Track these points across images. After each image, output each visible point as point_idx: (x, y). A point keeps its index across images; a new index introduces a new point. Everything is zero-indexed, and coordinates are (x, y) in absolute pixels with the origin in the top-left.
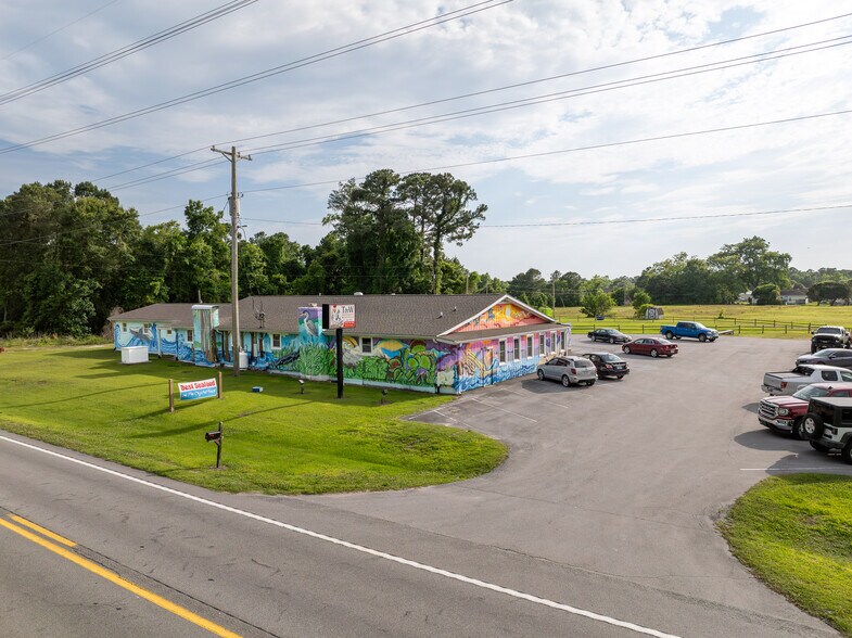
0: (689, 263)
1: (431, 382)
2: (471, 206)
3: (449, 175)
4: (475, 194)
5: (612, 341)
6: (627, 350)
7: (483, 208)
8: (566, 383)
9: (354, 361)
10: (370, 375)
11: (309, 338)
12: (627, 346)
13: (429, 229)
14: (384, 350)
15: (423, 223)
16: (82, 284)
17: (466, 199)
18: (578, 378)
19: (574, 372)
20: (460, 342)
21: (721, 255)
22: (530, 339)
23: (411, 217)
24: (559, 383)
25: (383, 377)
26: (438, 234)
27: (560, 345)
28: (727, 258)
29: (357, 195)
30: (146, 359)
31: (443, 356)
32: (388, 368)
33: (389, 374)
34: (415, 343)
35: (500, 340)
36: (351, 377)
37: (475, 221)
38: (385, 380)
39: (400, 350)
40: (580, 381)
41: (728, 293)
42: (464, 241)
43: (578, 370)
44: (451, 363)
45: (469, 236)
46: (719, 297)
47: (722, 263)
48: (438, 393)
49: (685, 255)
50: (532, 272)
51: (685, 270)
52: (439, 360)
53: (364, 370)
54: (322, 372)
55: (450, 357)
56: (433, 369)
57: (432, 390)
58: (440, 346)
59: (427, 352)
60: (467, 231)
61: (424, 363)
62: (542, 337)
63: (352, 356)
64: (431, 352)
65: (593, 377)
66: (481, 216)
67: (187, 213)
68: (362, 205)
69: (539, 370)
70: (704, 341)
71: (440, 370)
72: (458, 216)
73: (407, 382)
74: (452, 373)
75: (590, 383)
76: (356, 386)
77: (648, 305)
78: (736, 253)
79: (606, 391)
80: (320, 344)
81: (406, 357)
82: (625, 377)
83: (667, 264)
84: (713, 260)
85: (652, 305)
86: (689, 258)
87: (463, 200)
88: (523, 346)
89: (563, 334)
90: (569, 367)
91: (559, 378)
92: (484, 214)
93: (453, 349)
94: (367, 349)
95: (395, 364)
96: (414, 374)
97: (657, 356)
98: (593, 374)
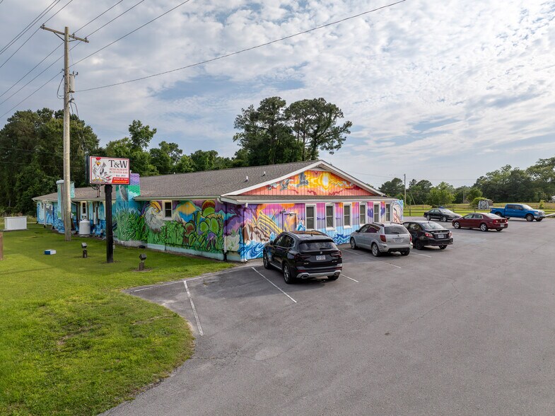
0: (512, 172)
1: (219, 248)
2: (339, 122)
3: (322, 99)
4: (342, 114)
5: (445, 219)
6: (457, 225)
7: (349, 124)
8: (375, 252)
9: (159, 227)
10: (169, 241)
11: (122, 205)
12: (456, 221)
13: (308, 141)
14: (181, 213)
15: (304, 138)
16: (49, 179)
17: (335, 117)
18: (387, 246)
19: (383, 239)
20: (247, 202)
21: (537, 167)
22: (347, 208)
23: (294, 133)
24: (369, 251)
25: (180, 242)
26: (314, 145)
27: (384, 216)
28: (542, 169)
29: (254, 117)
30: (25, 228)
31: (230, 218)
32: (184, 233)
33: (185, 239)
34: (205, 206)
35: (307, 205)
36: (156, 243)
37: (343, 135)
38: (182, 246)
39: (194, 214)
40: (391, 250)
41: (544, 195)
42: (335, 150)
43: (388, 237)
44: (238, 225)
45: (338, 147)
46: (536, 197)
47: (538, 173)
48: (225, 260)
49: (510, 167)
50: (396, 180)
51: (509, 177)
52: (226, 222)
53: (166, 235)
54: (133, 237)
55: (236, 219)
56: (221, 233)
57: (220, 256)
58: (227, 207)
59: (215, 215)
60: (336, 143)
61: (213, 227)
62: (363, 207)
63: (157, 221)
64: (219, 215)
65: (406, 246)
66: (347, 130)
67: (130, 130)
68: (259, 124)
69: (352, 238)
70: (532, 221)
71: (227, 234)
72: (329, 130)
73: (199, 248)
74: (238, 237)
75: (405, 252)
76: (159, 252)
77: (480, 198)
78: (549, 165)
79: (422, 262)
80: (130, 210)
81: (198, 221)
82: (449, 247)
83: (496, 173)
84: (531, 170)
85: (483, 198)
86: (512, 169)
87: (332, 118)
88: (338, 214)
89: (388, 206)
90: (378, 234)
91: (369, 246)
92: (349, 128)
93: (239, 209)
94: (168, 214)
95: (190, 229)
96: (205, 239)
97: (486, 231)
98: (406, 241)
